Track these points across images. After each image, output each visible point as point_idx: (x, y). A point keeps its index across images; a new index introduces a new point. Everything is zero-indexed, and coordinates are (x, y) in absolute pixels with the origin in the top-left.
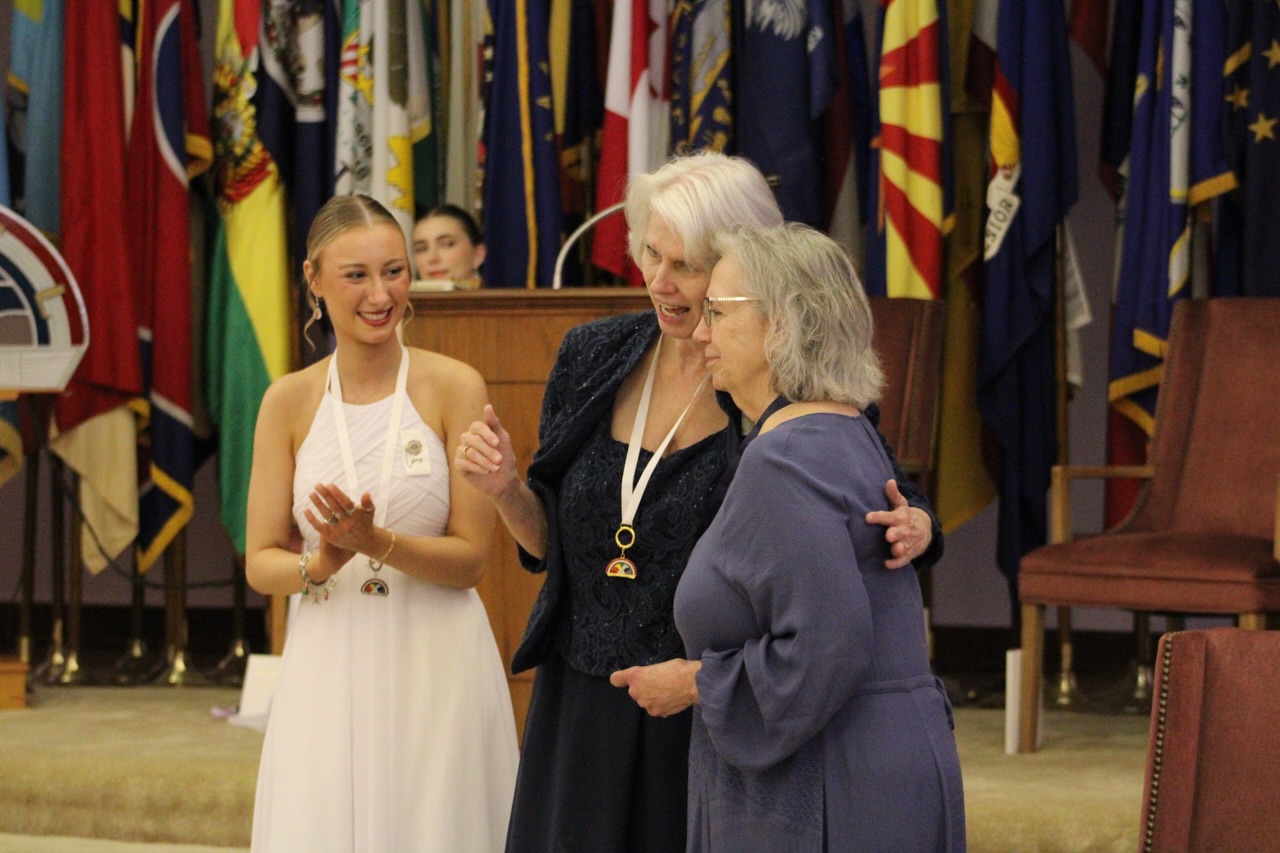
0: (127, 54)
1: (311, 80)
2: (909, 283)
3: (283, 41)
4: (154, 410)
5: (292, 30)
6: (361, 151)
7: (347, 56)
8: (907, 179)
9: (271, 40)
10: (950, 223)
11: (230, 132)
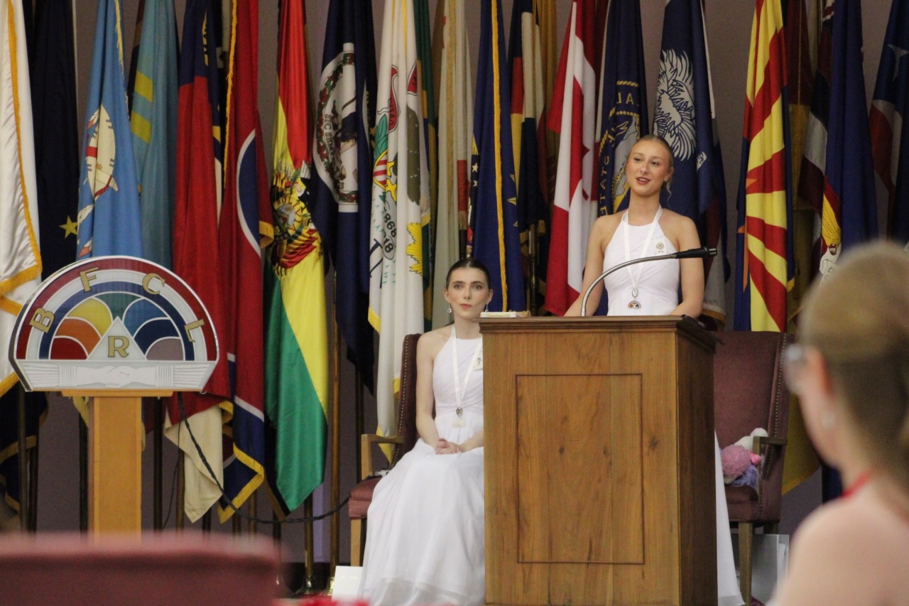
0: (218, 164)
1: (349, 185)
2: (765, 323)
3: (330, 157)
4: (237, 408)
5: (336, 150)
6: (388, 232)
7: (378, 168)
8: (764, 253)
9: (322, 157)
10: (792, 282)
11: (285, 220)
